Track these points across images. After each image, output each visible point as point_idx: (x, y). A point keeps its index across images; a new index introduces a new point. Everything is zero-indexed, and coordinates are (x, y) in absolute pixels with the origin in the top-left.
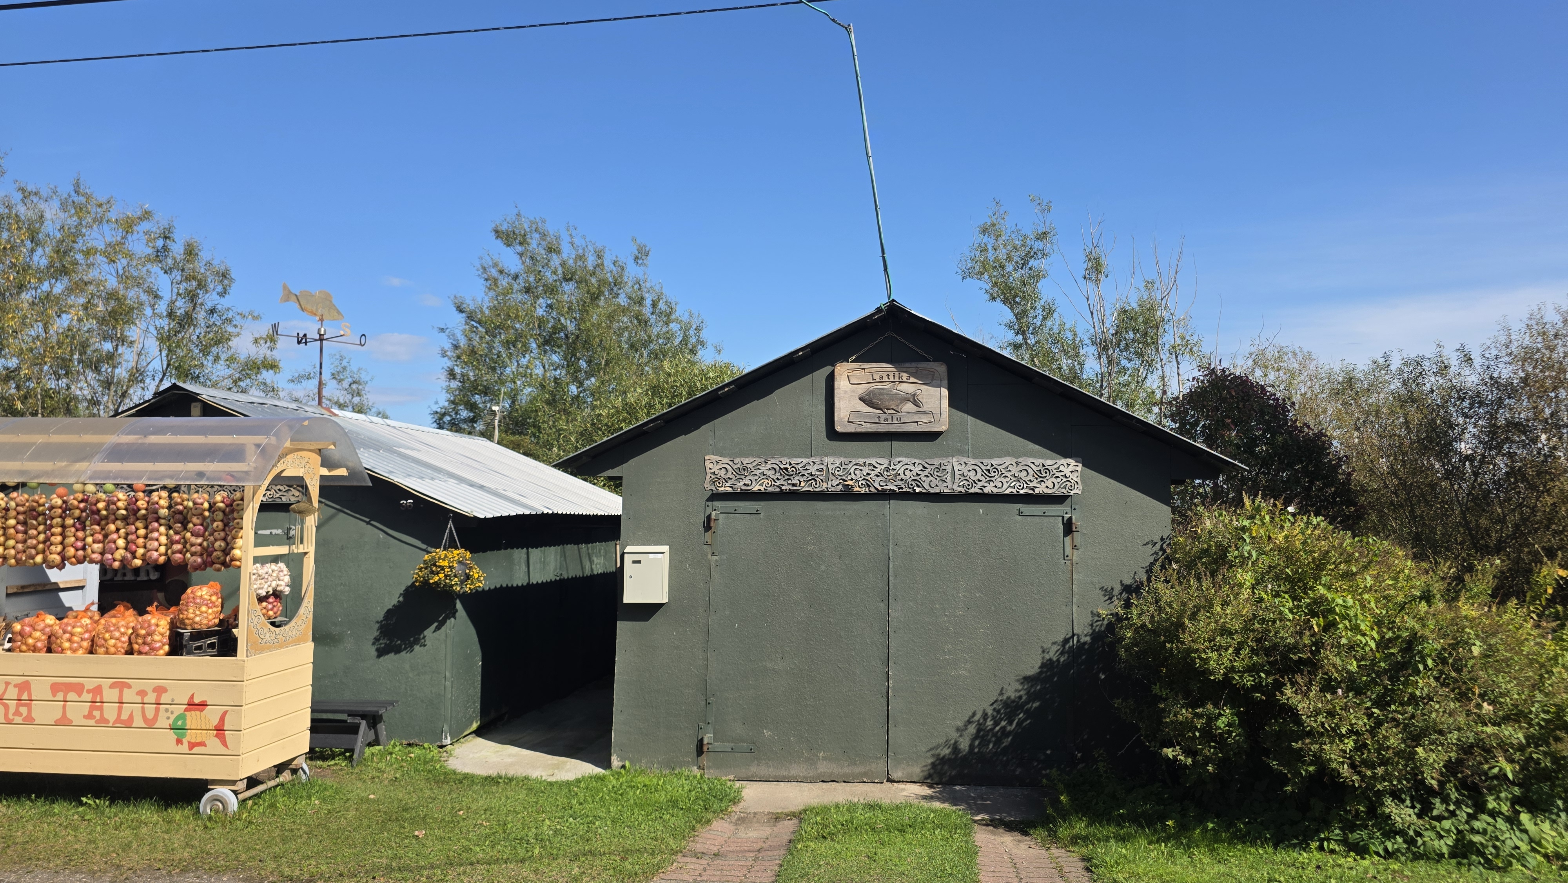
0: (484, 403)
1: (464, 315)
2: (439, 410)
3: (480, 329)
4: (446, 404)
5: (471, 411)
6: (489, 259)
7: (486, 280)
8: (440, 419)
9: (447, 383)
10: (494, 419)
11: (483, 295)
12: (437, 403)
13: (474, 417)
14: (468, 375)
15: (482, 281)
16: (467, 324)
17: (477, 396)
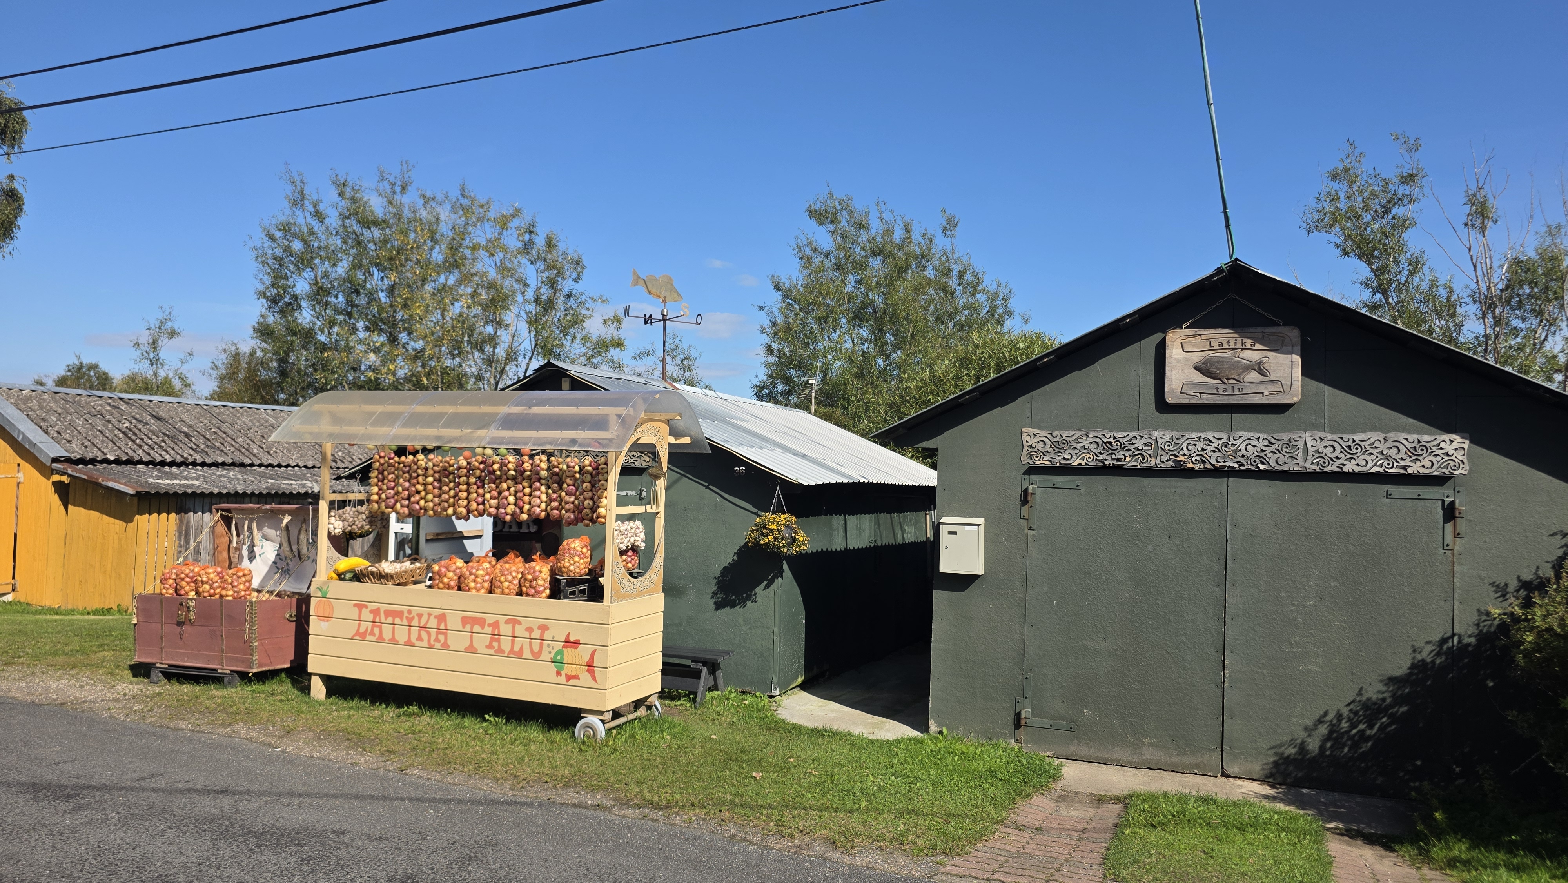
0: (798, 376)
1: (781, 293)
2: (758, 384)
3: (796, 306)
4: (765, 378)
5: (787, 384)
6: (804, 239)
7: (801, 258)
8: (760, 392)
9: (766, 359)
10: (810, 393)
11: (798, 273)
12: (757, 377)
13: (790, 390)
14: (784, 351)
15: (798, 260)
16: (783, 301)
17: (792, 371)
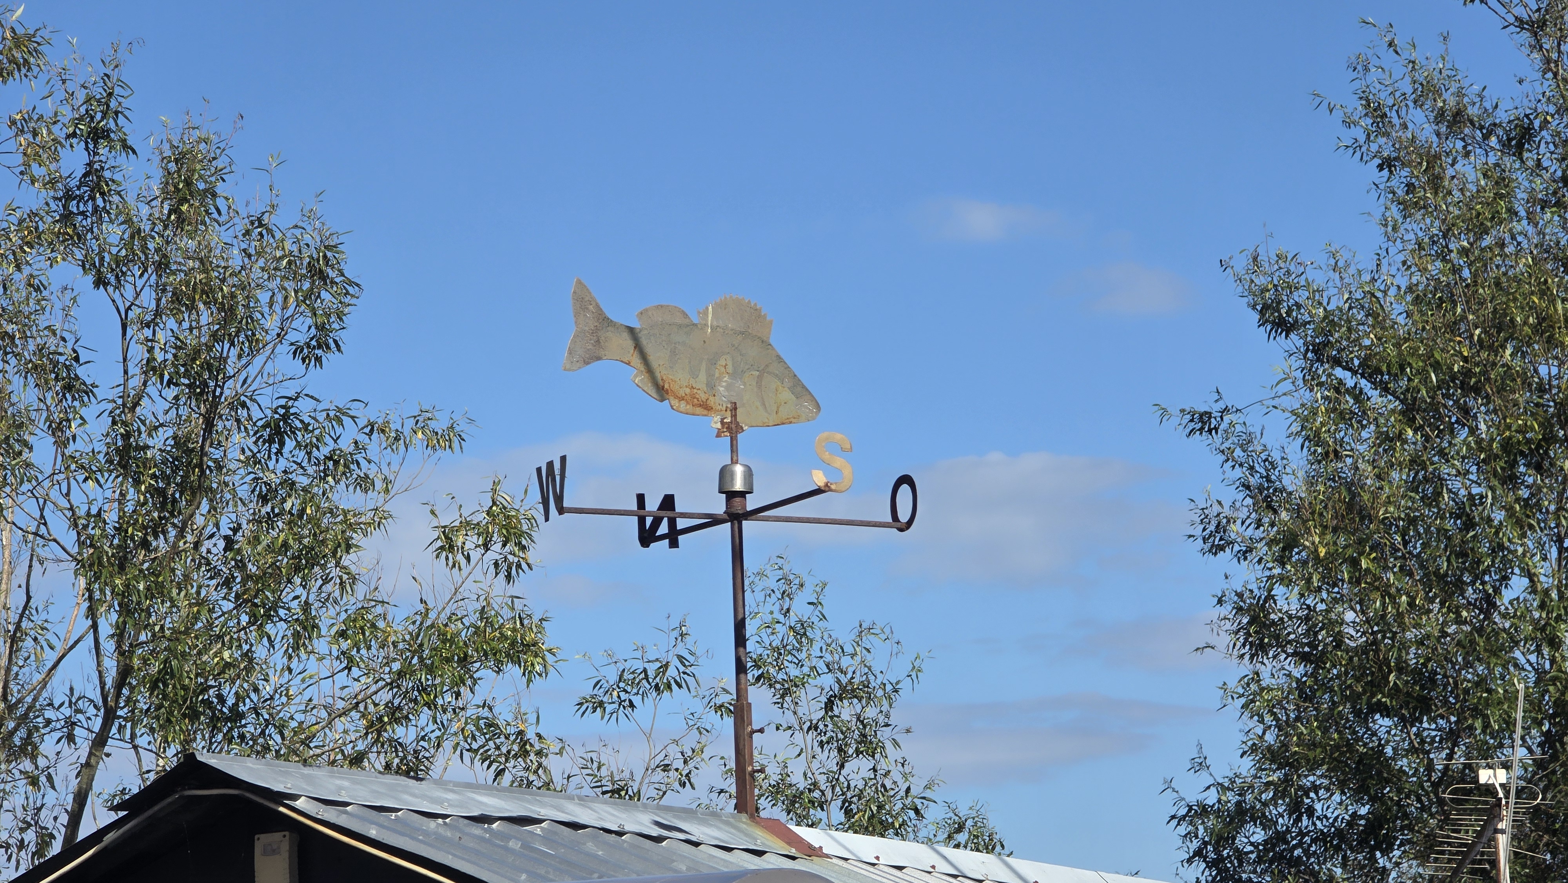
1: (1295, 340)
7: (1387, 164)
9: (1246, 668)
10: (1487, 834)
16: (1311, 380)
